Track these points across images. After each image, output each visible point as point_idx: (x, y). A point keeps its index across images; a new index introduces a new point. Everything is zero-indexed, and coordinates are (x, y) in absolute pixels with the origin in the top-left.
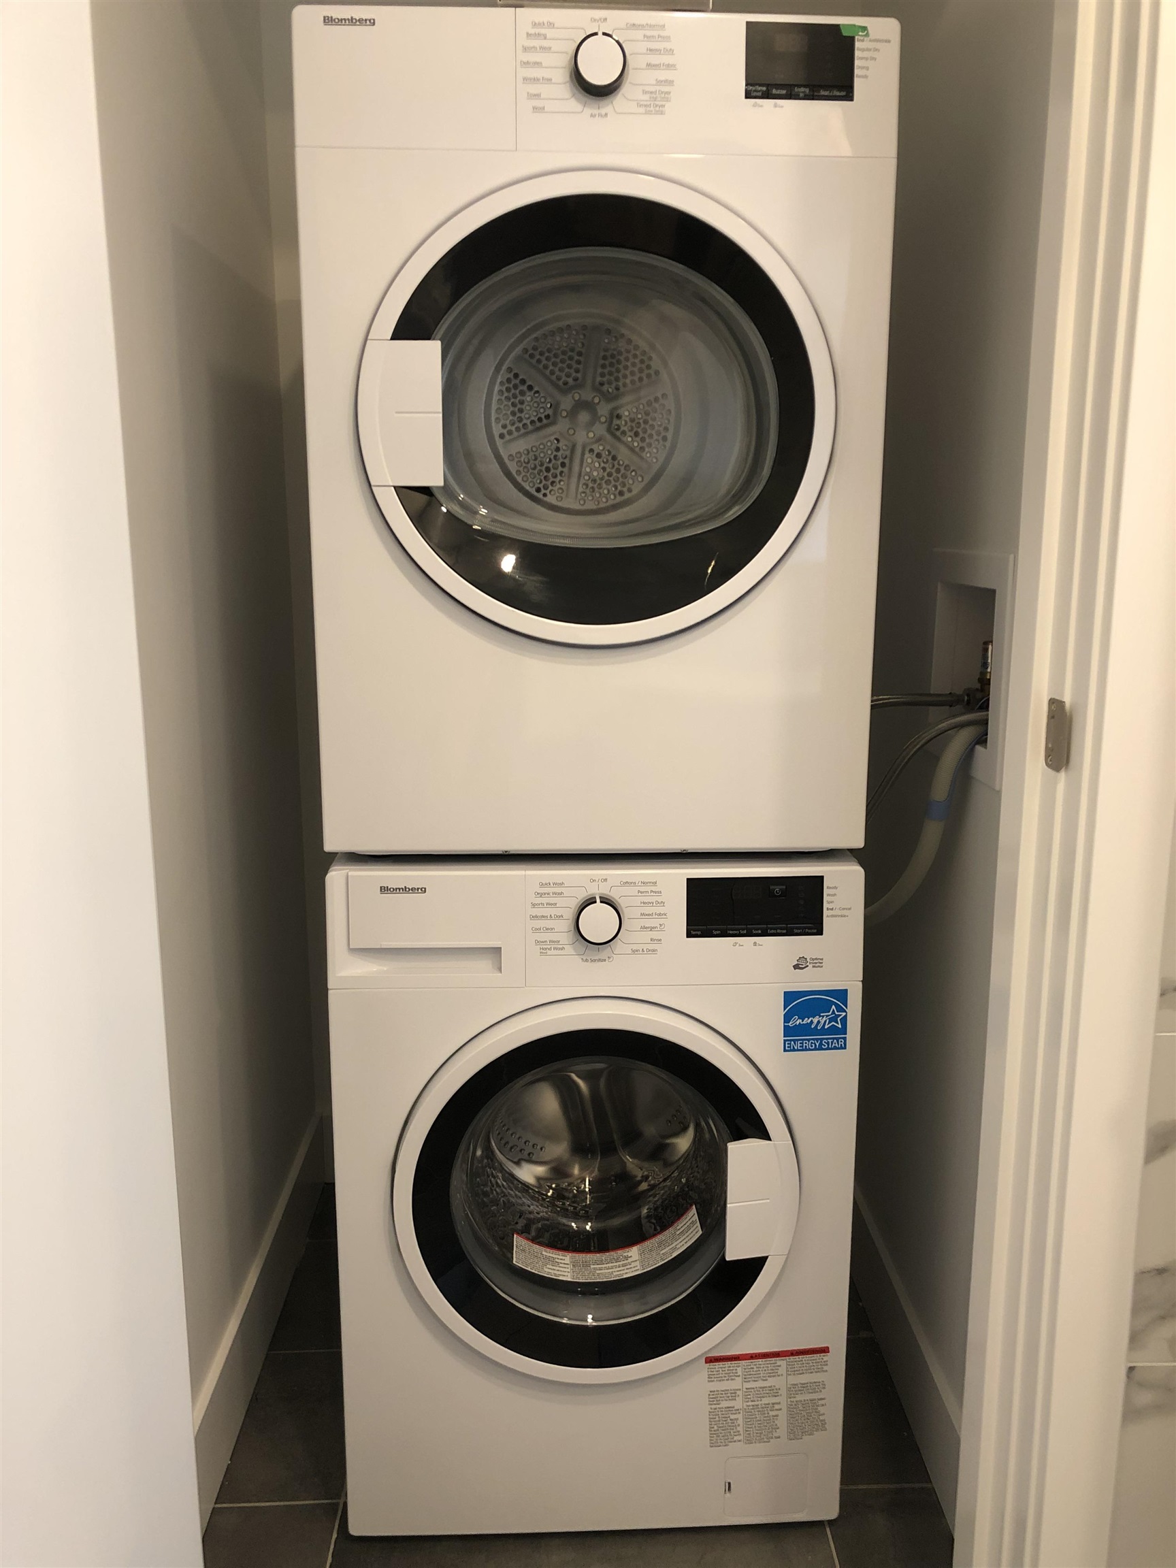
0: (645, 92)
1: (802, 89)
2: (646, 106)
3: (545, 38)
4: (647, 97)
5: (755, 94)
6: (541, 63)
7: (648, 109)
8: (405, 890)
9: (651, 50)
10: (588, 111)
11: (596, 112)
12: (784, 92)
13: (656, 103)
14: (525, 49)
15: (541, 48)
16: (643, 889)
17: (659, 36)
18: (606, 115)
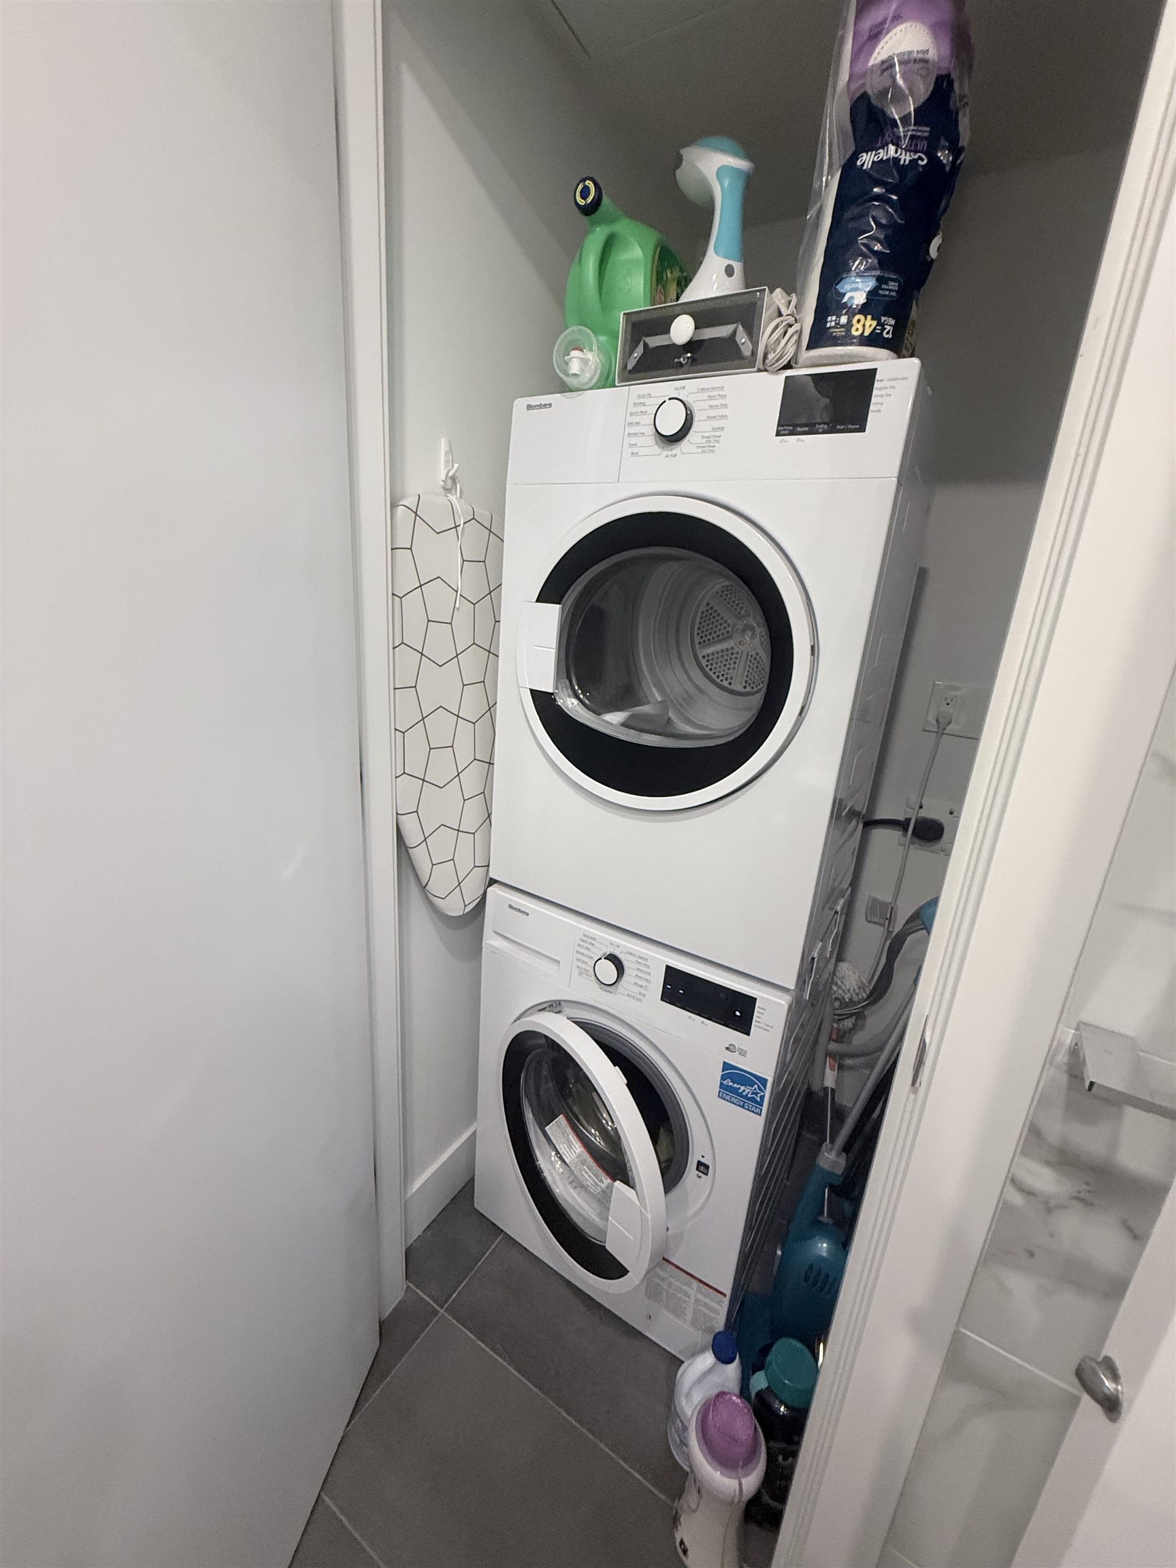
0: (703, 437)
1: (822, 426)
2: (703, 447)
3: (644, 405)
4: (704, 441)
5: (783, 432)
6: (640, 423)
7: (704, 449)
8: (519, 910)
9: (711, 406)
10: (665, 453)
11: (669, 453)
12: (807, 429)
13: (709, 446)
14: (632, 414)
15: (641, 412)
16: (639, 960)
17: (719, 395)
18: (676, 455)
